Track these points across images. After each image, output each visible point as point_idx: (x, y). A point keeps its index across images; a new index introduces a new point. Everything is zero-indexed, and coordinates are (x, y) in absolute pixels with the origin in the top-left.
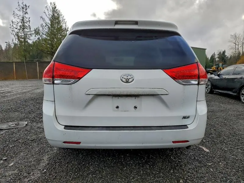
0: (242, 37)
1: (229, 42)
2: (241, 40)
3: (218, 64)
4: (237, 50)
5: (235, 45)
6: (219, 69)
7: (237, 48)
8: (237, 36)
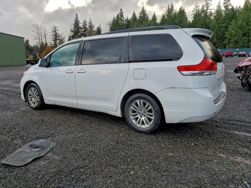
0: (44, 29)
1: (32, 31)
2: (43, 31)
3: (35, 54)
4: (41, 41)
5: (38, 35)
6: (37, 59)
7: (40, 39)
8: (39, 27)
